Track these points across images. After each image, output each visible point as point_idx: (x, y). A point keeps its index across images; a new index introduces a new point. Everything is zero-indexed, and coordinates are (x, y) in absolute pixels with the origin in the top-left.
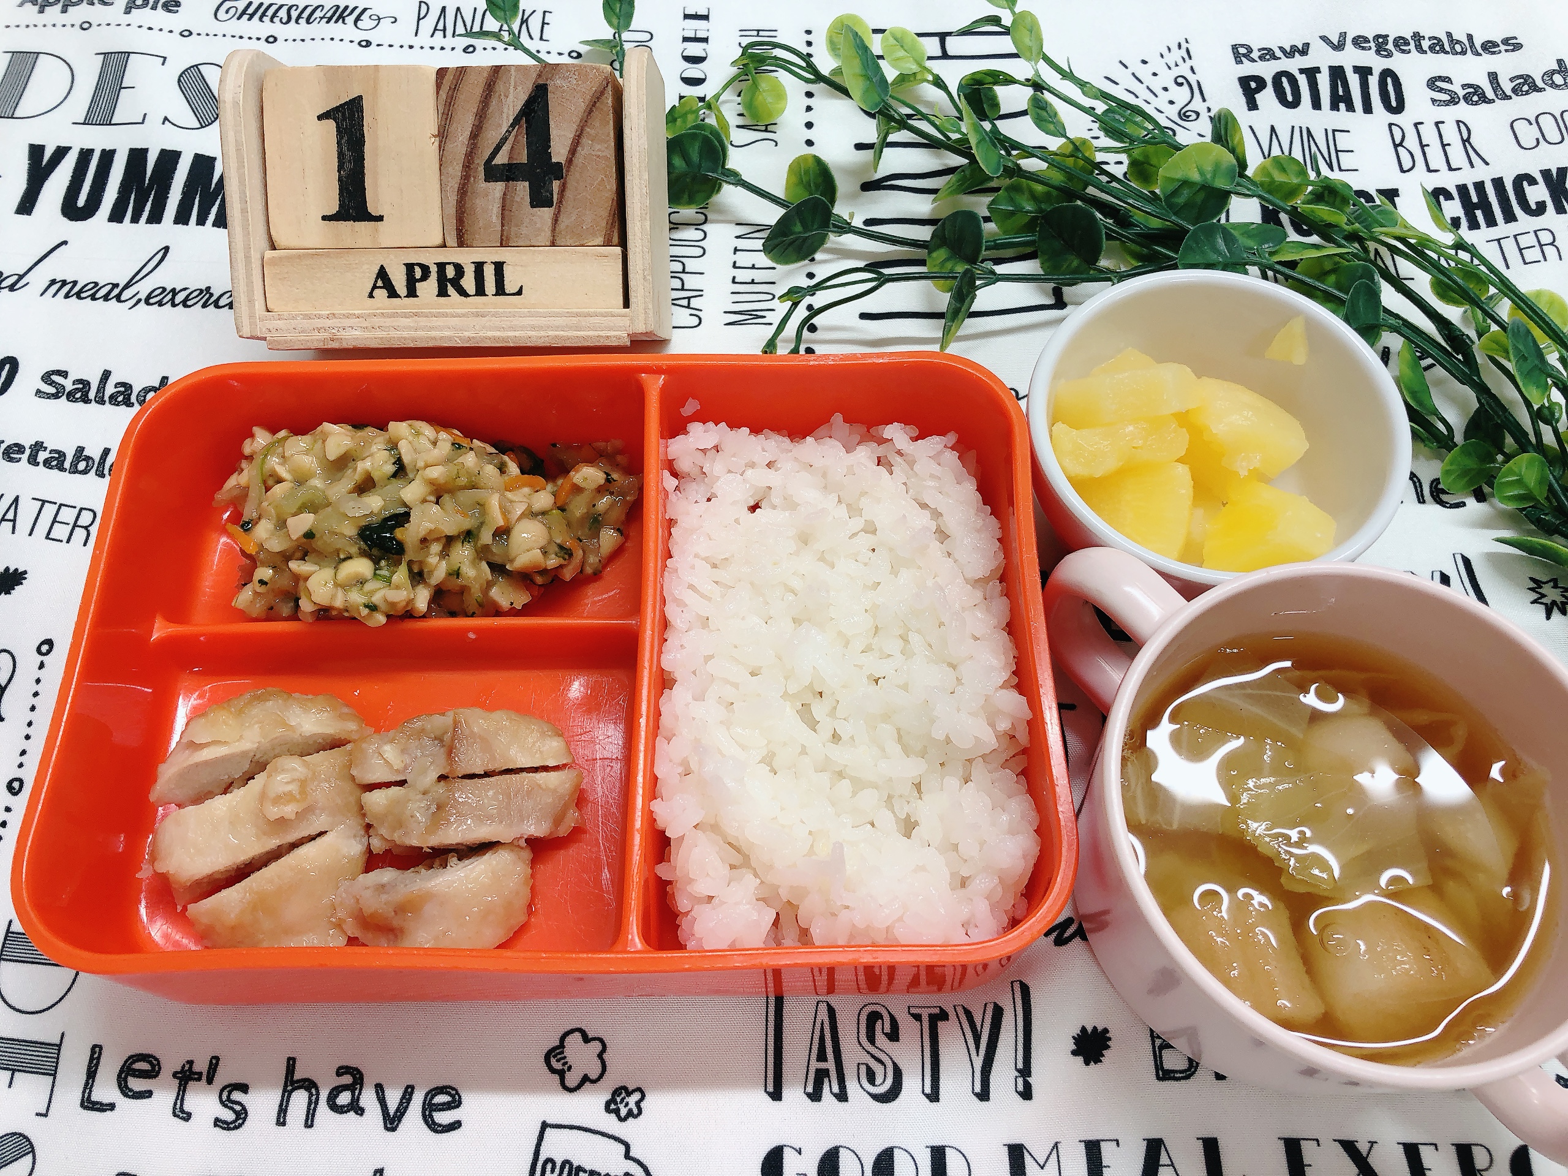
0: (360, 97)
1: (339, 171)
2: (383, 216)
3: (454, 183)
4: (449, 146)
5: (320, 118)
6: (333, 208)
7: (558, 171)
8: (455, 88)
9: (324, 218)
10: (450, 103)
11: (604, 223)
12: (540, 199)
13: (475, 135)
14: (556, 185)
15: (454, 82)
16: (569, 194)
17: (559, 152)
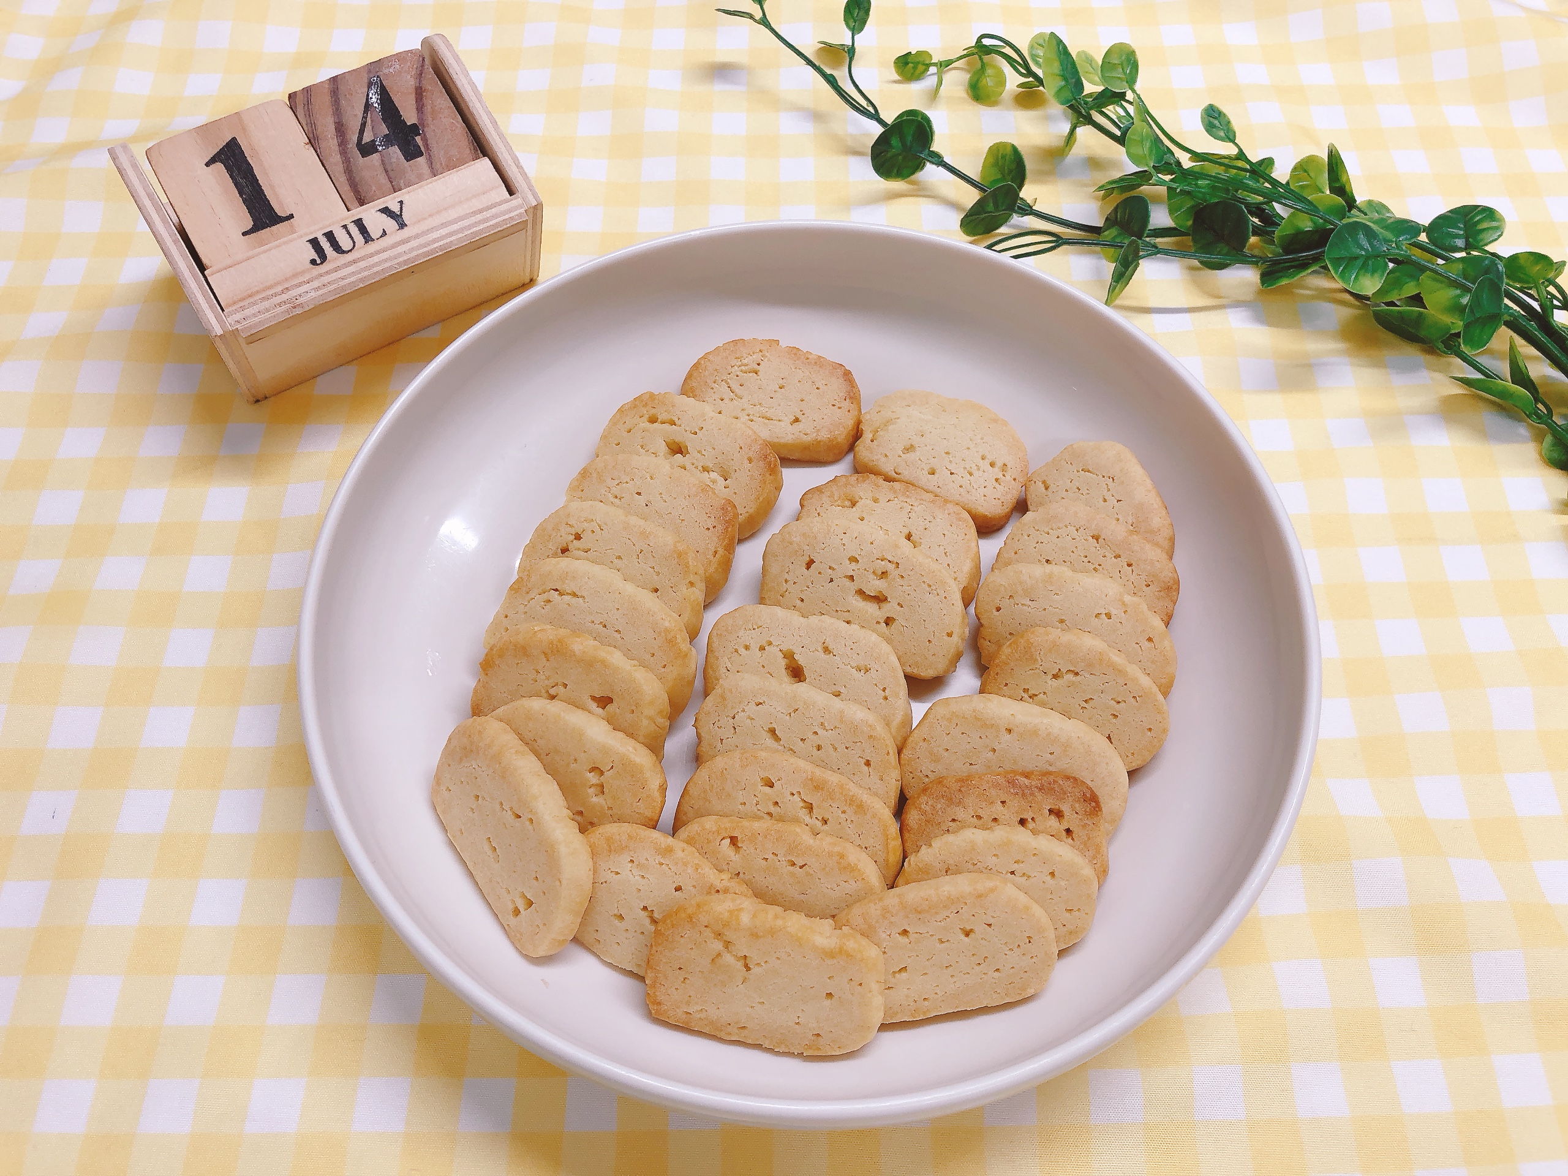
0: (234, 139)
1: (241, 196)
3: (338, 169)
4: (323, 145)
6: (249, 224)
7: (415, 129)
8: (308, 103)
9: (244, 234)
10: (309, 116)
11: (468, 151)
12: (411, 153)
13: (340, 129)
14: (418, 139)
15: (306, 99)
16: (432, 142)
17: (410, 117)
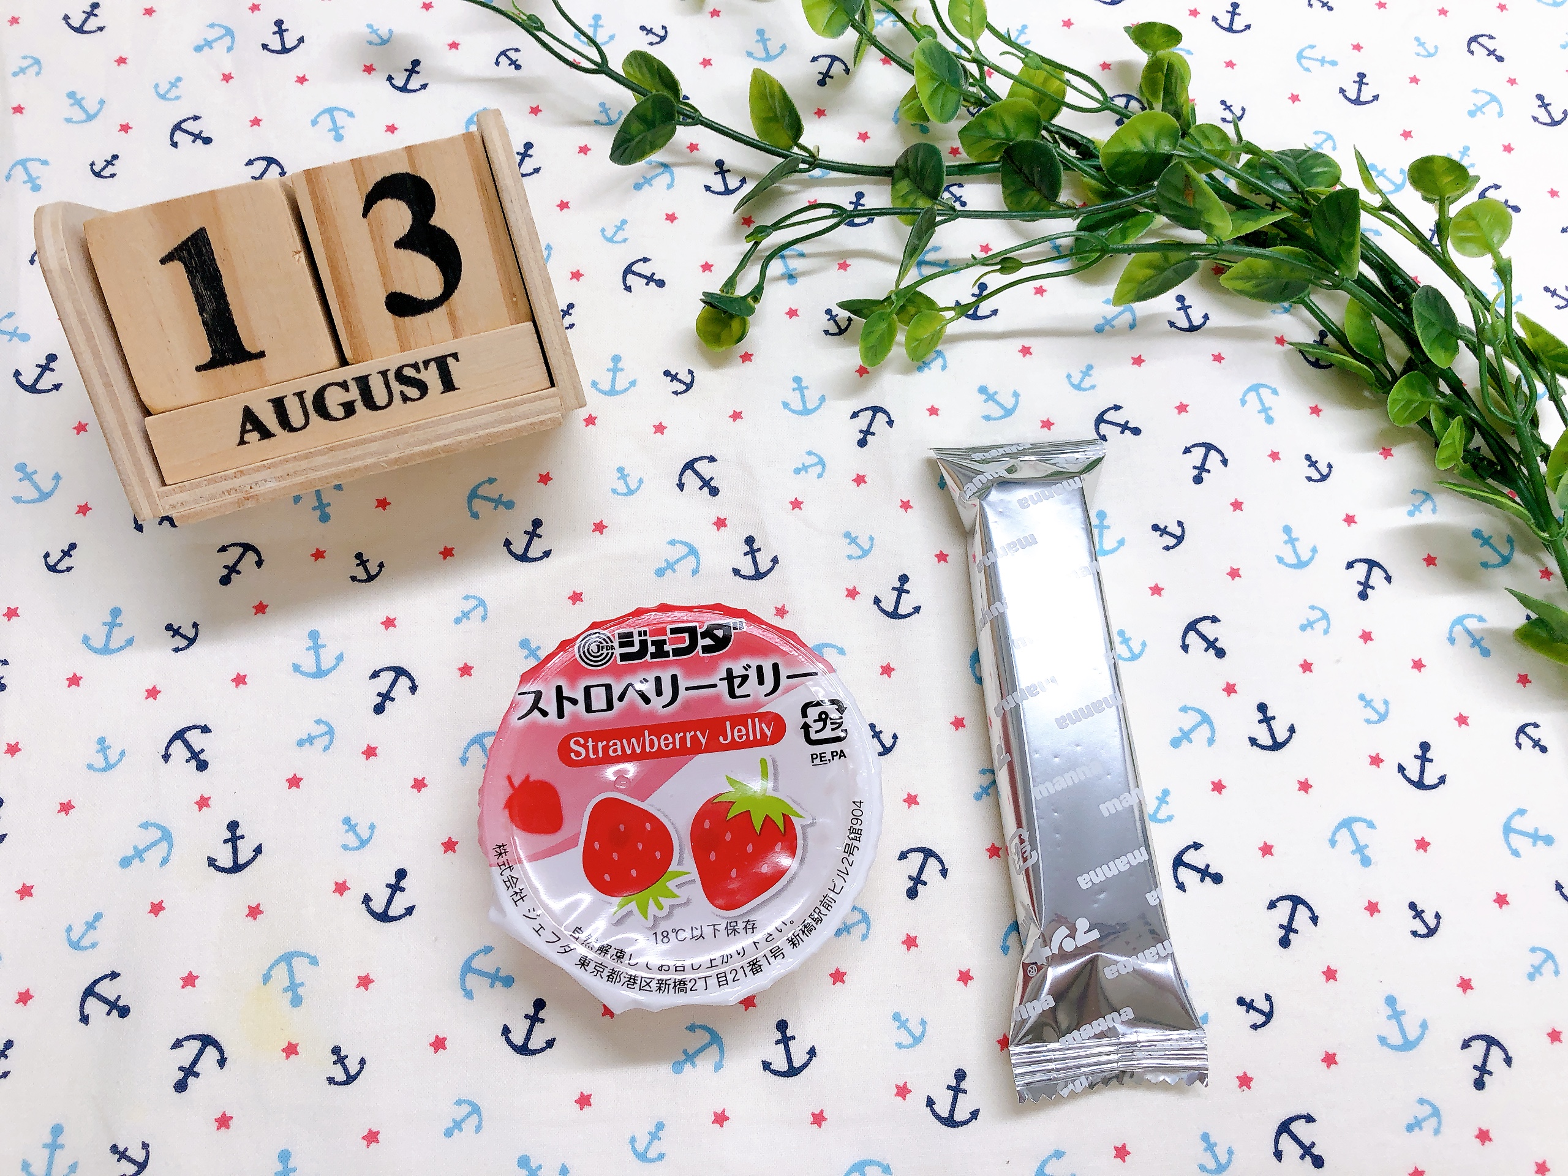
2: (264, 352)
5: (163, 261)
